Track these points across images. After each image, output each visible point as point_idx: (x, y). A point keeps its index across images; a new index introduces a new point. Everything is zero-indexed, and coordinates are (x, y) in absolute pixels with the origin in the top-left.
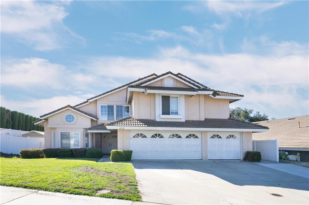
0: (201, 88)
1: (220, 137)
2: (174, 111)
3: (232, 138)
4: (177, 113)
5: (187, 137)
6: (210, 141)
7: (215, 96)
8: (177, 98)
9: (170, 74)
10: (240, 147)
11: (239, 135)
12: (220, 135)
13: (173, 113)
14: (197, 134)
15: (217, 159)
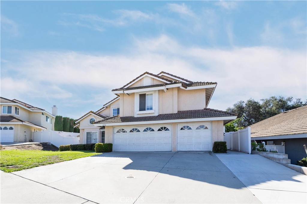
0: (173, 82)
1: (190, 129)
2: (149, 107)
3: (202, 129)
4: (151, 109)
5: (159, 130)
6: (180, 133)
7: (186, 88)
8: (152, 94)
9: (146, 74)
10: (210, 138)
11: (210, 124)
12: (190, 126)
13: (148, 109)
14: (167, 127)
15: (186, 151)
